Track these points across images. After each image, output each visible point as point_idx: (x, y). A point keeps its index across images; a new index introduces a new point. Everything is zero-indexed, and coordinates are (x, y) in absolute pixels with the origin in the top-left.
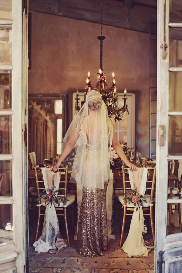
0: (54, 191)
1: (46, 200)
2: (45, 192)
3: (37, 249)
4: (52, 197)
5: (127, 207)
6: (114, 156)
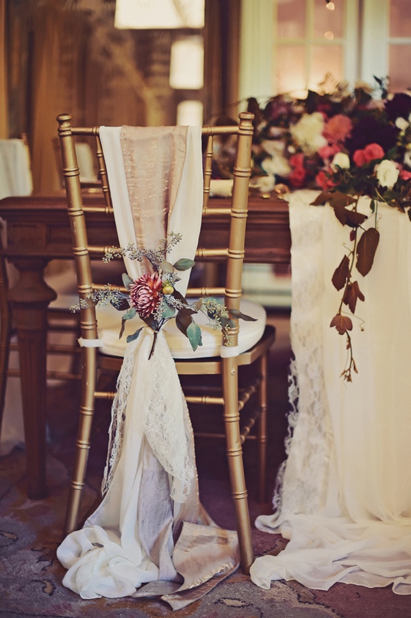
1: (124, 312)
3: (74, 579)
4: (158, 293)
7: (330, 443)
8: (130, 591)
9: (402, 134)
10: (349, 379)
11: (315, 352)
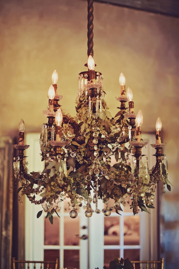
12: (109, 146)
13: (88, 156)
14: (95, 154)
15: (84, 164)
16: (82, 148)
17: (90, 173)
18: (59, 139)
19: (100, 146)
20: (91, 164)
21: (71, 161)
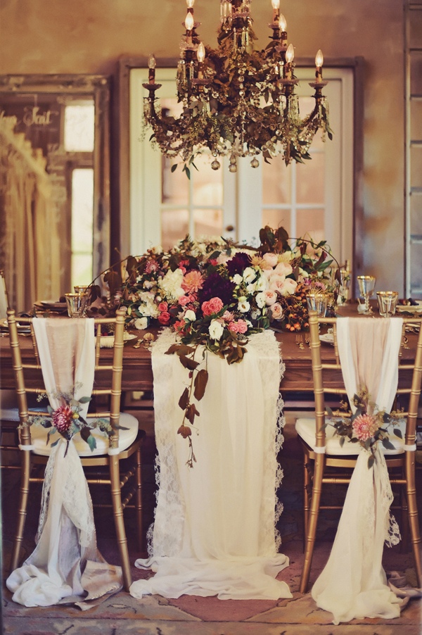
0: (77, 397)
1: (48, 430)
2: (46, 402)
3: (20, 596)
4: (70, 418)
5: (326, 456)
6: (280, 285)
7: (185, 508)
8: (55, 601)
9: (237, 287)
10: (191, 466)
11: (171, 449)
12: (258, 85)
13: (234, 97)
14: (241, 93)
15: (228, 105)
16: (226, 87)
17: (235, 115)
18: (201, 76)
19: (247, 85)
20: (236, 106)
21: (214, 103)
